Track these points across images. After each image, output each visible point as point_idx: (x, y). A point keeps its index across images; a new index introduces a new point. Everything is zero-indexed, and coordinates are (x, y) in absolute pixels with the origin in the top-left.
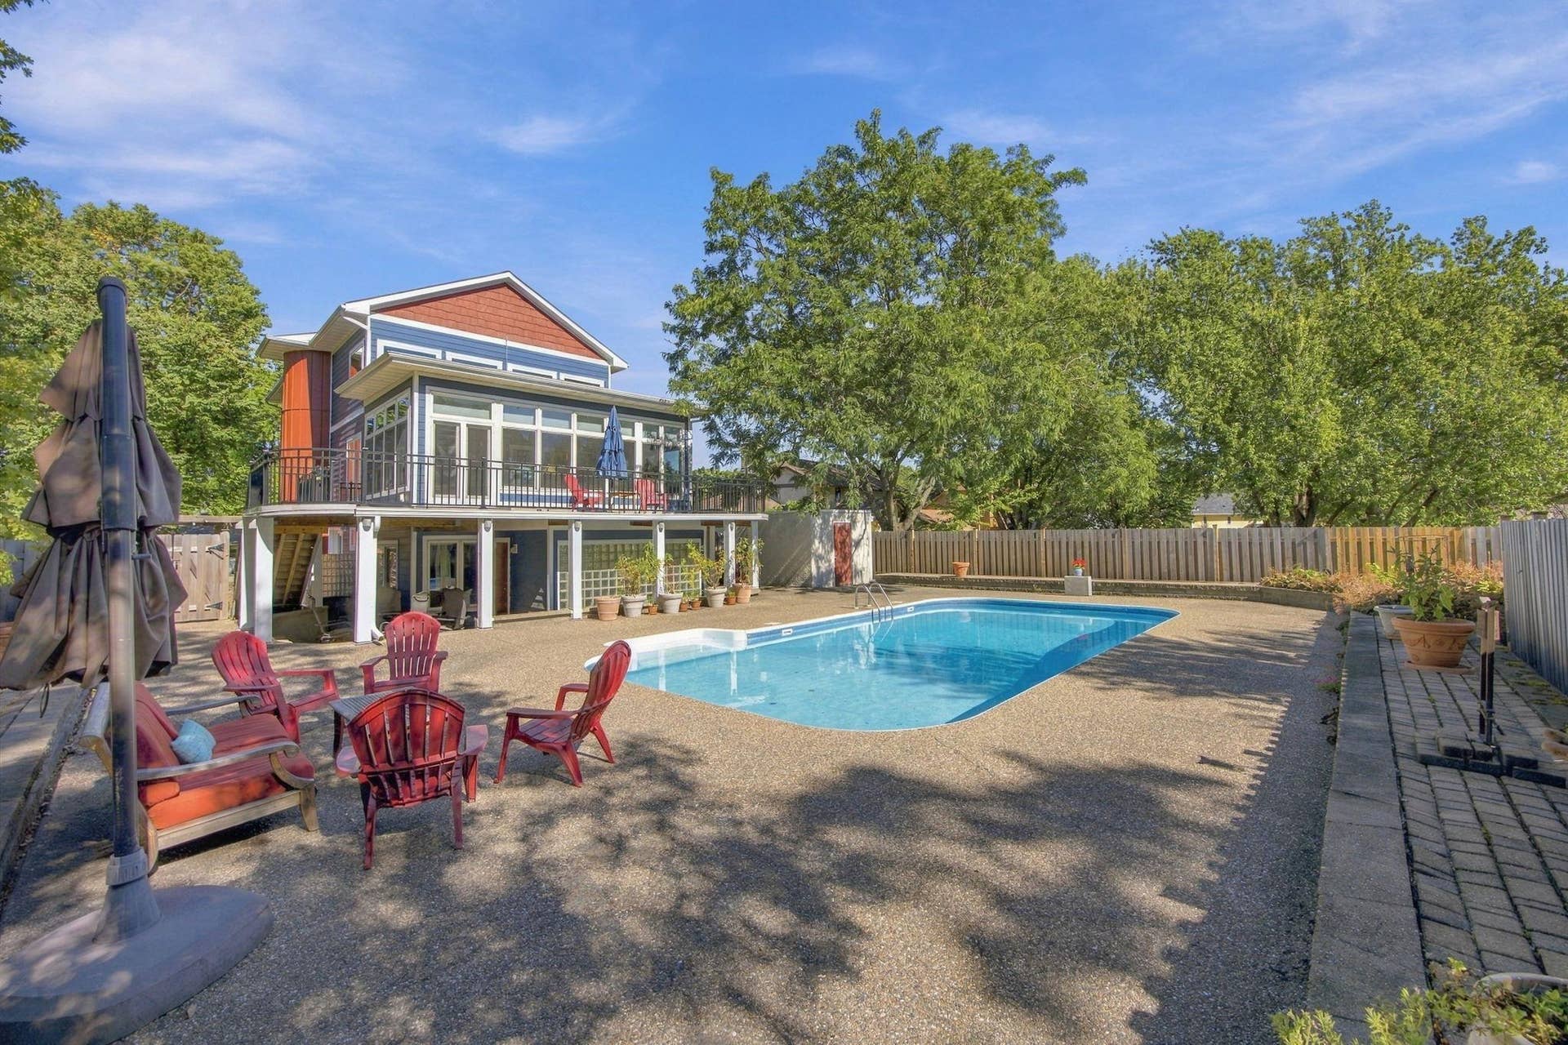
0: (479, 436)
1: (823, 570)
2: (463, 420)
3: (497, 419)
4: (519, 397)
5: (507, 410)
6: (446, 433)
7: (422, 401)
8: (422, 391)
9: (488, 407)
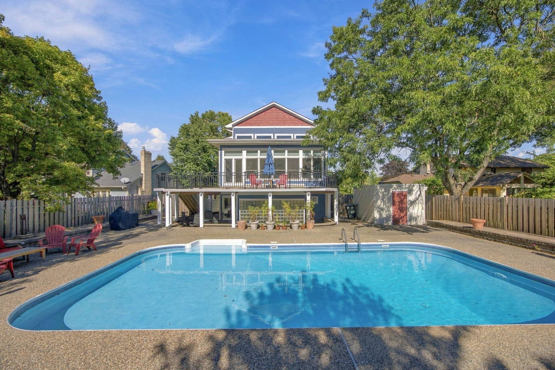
0: (239, 162)
1: (384, 216)
2: (233, 158)
3: (244, 156)
4: (252, 147)
5: (248, 152)
6: (228, 162)
7: (221, 153)
8: (221, 150)
9: (241, 152)
